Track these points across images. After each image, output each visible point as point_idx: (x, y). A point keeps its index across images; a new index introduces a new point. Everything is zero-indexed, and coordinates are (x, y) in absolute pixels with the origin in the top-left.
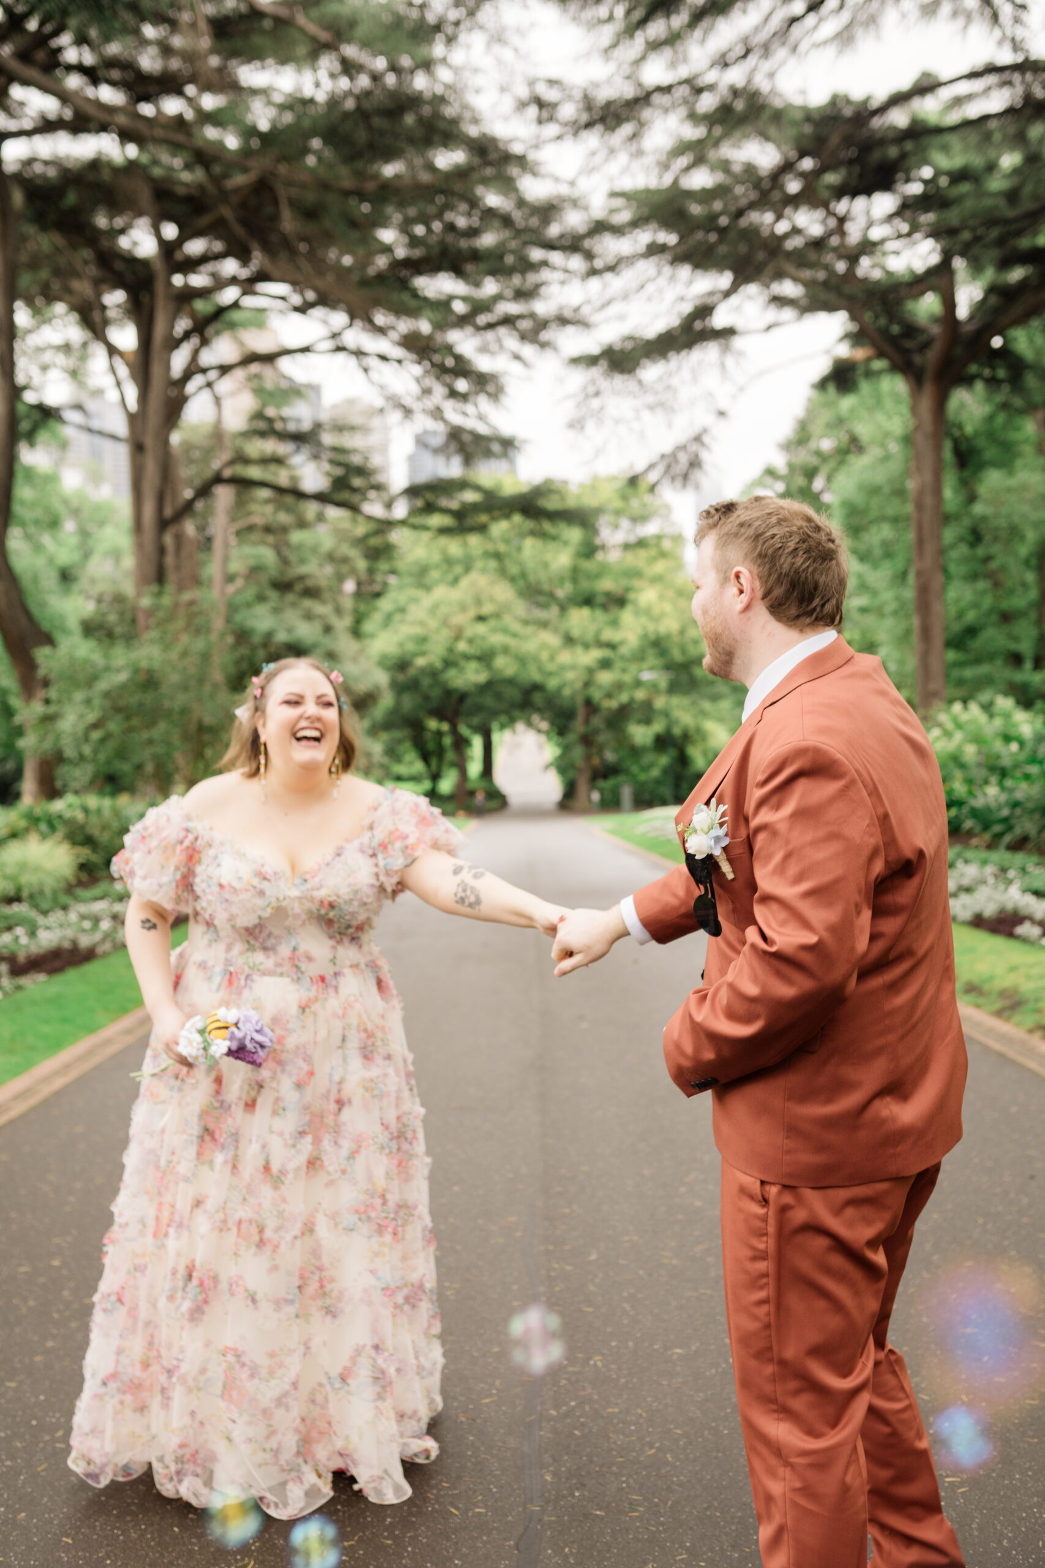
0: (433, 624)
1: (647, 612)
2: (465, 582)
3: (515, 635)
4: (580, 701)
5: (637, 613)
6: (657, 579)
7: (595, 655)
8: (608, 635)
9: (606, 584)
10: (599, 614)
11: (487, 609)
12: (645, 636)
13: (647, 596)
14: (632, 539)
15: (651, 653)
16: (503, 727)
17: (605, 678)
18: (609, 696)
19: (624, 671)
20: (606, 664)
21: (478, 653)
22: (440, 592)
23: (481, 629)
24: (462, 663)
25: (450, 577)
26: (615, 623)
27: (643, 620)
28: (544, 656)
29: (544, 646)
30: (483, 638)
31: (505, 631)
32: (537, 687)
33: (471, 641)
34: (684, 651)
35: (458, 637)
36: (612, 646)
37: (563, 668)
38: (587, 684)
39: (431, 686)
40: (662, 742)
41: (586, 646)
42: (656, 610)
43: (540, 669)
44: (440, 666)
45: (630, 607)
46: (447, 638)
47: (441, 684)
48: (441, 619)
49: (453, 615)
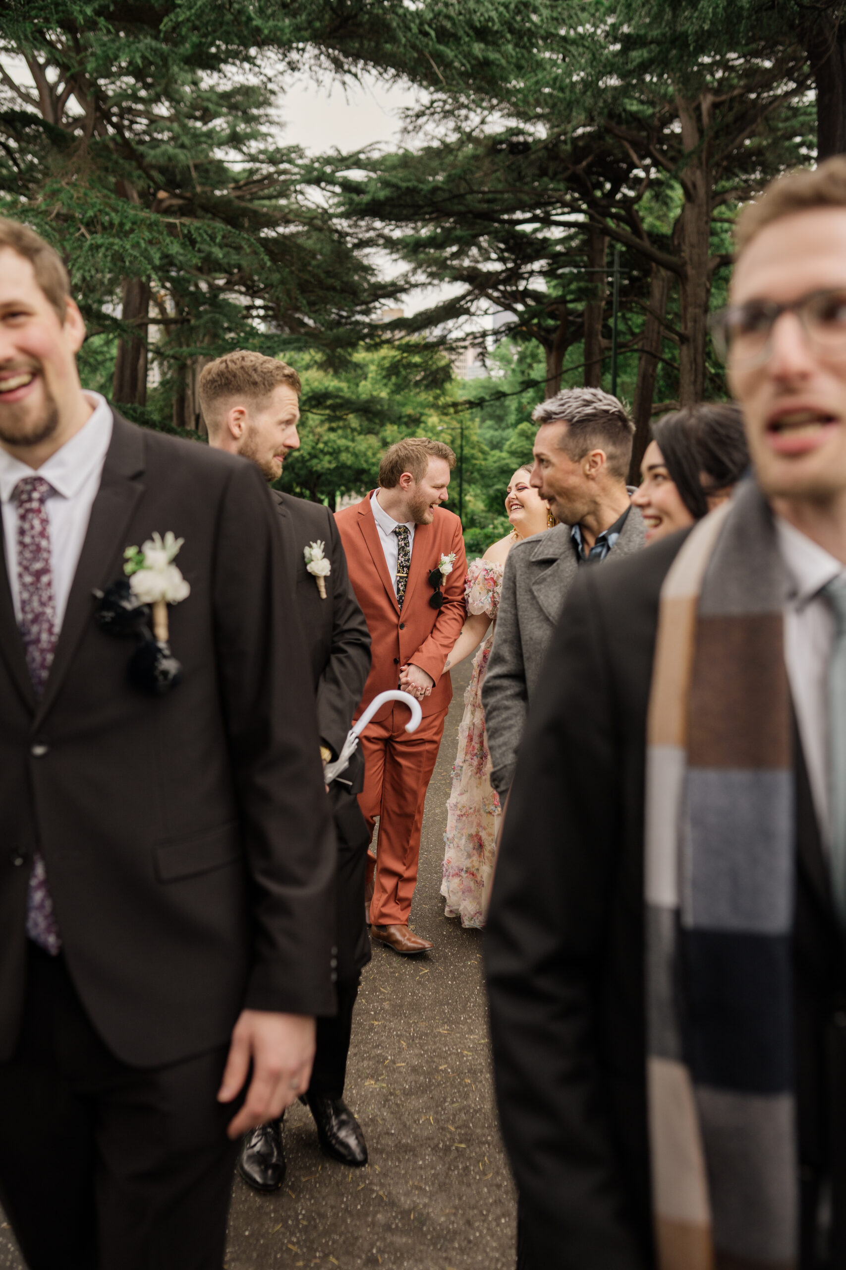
5: (425, 430)
9: (409, 410)
10: (403, 428)
16: (342, 495)
21: (331, 450)
23: (332, 436)
24: (321, 456)
28: (369, 453)
29: (370, 447)
30: (334, 441)
32: (362, 471)
33: (326, 443)
35: (318, 440)
39: (300, 469)
43: (366, 461)
44: (307, 457)
45: (422, 425)
46: (312, 441)
47: (307, 467)
48: (308, 429)
49: (316, 427)
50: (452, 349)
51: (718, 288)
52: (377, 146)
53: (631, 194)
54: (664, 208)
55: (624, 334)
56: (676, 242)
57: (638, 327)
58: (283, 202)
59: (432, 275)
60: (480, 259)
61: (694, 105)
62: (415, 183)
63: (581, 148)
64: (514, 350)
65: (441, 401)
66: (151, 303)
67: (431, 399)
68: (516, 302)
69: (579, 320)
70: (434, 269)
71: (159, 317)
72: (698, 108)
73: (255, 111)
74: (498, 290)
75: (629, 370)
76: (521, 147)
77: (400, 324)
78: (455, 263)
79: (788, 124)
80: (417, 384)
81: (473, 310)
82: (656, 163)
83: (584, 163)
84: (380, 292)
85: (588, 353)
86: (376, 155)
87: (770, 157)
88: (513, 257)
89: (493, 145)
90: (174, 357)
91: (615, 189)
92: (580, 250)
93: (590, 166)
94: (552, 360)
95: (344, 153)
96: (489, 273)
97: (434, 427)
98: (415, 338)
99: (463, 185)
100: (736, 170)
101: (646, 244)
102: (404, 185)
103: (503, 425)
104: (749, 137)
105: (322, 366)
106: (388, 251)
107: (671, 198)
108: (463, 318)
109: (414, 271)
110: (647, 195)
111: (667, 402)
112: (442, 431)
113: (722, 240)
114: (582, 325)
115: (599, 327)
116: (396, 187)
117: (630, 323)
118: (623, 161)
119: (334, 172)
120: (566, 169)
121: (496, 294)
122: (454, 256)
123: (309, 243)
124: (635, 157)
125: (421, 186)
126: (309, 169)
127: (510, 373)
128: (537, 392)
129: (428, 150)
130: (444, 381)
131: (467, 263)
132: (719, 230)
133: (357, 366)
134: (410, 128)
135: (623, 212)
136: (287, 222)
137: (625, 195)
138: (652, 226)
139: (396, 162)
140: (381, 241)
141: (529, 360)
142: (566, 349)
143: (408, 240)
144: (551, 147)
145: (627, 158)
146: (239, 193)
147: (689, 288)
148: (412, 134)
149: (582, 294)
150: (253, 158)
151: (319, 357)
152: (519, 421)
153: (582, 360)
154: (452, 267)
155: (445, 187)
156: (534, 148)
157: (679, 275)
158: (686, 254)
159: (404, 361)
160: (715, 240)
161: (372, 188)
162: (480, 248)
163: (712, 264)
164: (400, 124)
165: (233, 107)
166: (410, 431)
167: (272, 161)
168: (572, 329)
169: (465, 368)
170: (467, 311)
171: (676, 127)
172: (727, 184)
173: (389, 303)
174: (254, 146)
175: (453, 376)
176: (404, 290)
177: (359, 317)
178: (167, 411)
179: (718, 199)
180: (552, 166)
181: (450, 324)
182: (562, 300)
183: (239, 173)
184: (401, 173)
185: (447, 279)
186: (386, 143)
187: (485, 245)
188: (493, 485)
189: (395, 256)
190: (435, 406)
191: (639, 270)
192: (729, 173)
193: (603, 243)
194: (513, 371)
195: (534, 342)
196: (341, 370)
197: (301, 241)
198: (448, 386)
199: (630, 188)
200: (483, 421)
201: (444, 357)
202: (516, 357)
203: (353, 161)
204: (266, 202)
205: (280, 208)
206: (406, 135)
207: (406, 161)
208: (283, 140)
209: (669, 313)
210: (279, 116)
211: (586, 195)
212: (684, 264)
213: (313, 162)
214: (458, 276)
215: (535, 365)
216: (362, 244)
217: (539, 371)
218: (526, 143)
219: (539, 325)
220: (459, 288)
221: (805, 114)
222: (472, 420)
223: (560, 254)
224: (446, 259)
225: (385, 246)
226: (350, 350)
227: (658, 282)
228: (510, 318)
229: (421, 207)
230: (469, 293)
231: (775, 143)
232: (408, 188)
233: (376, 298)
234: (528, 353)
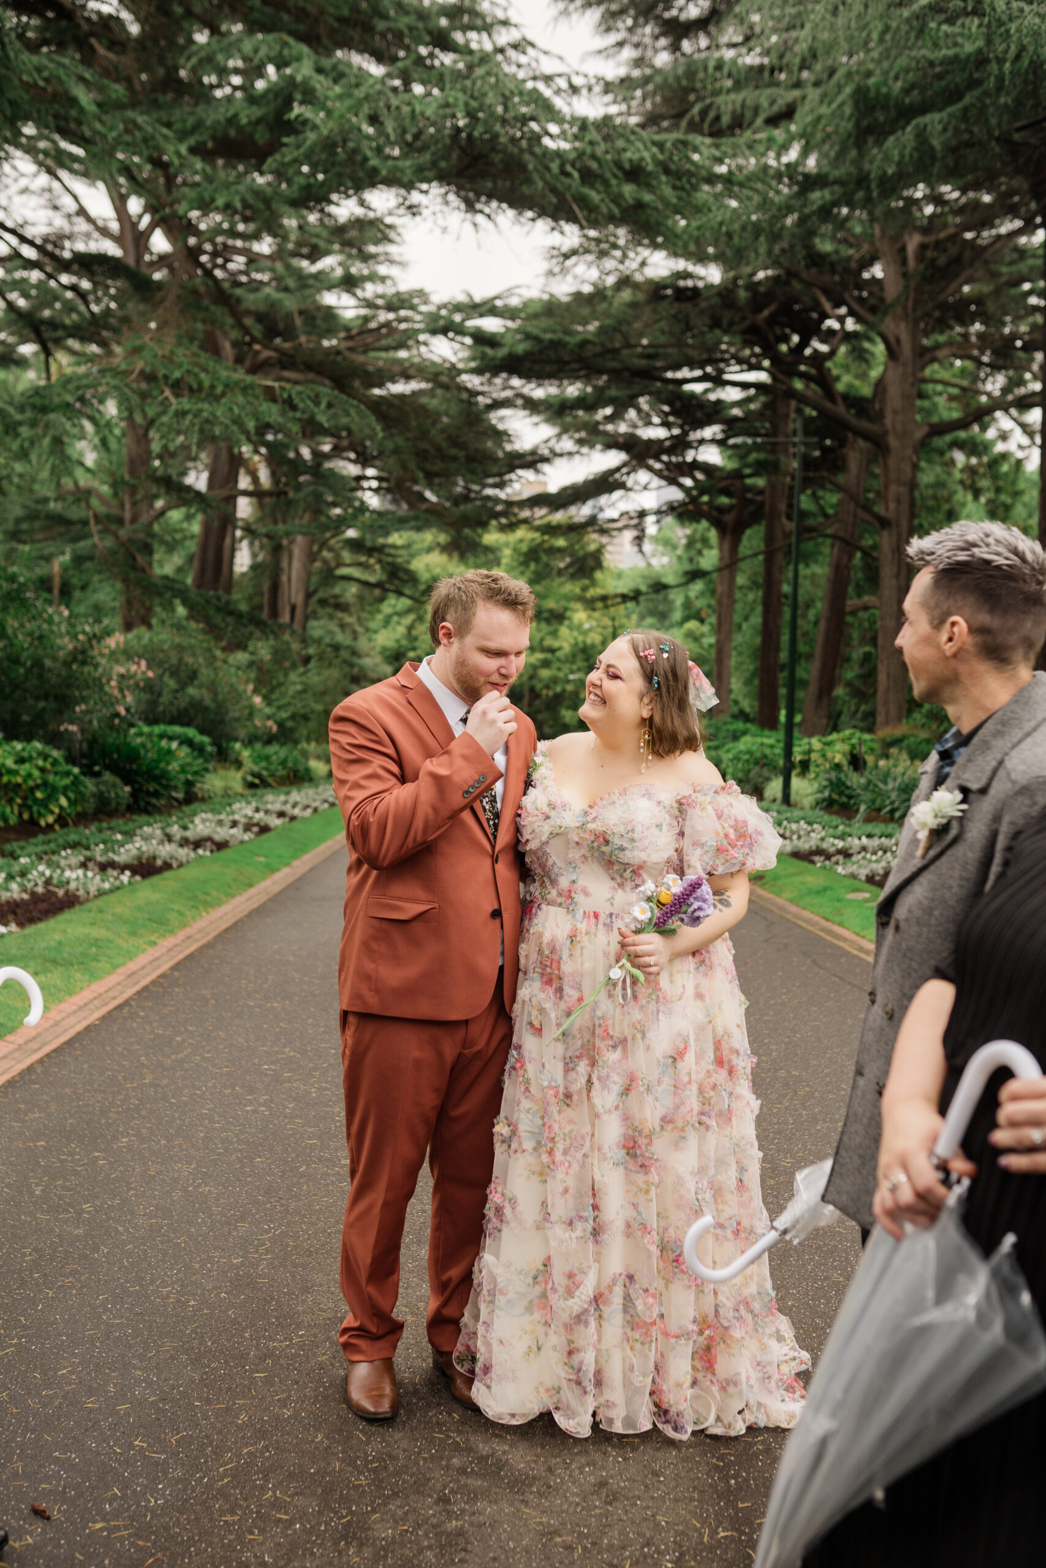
1: (579, 628)
5: (570, 628)
7: (539, 656)
8: (549, 642)
9: (551, 604)
10: (544, 625)
12: (576, 644)
13: (577, 614)
15: (580, 656)
17: (545, 673)
18: (547, 687)
19: (559, 669)
20: (546, 664)
26: (554, 634)
27: (575, 633)
36: (552, 651)
38: (531, 677)
45: (566, 622)
50: (603, 531)
51: (929, 461)
52: (517, 291)
53: (824, 348)
54: (864, 366)
55: (814, 515)
56: (877, 406)
57: (832, 506)
58: (403, 354)
59: (581, 442)
60: (640, 423)
61: (898, 245)
62: (560, 335)
63: (760, 296)
64: (680, 533)
65: (592, 593)
66: (242, 471)
67: (577, 590)
68: (683, 475)
69: (759, 498)
70: (583, 434)
71: (251, 488)
72: (903, 249)
73: (372, 249)
74: (660, 461)
75: (820, 558)
76: (689, 293)
77: (540, 500)
78: (610, 427)
79: (1014, 268)
80: (560, 572)
81: (629, 484)
82: (851, 313)
83: (766, 313)
84: (517, 462)
85: (769, 539)
86: (514, 302)
87: (991, 307)
88: (679, 421)
89: (656, 290)
90: (268, 536)
91: (804, 343)
92: (760, 415)
93: (773, 316)
94: (726, 546)
95: (477, 299)
96: (650, 442)
97: (580, 625)
98: (559, 517)
99: (618, 336)
100: (952, 322)
101: (841, 409)
102: (548, 336)
103: (667, 623)
104: (967, 282)
105: (447, 549)
106: (527, 412)
107: (872, 354)
108: (617, 494)
109: (559, 436)
110: (843, 349)
111: (866, 598)
112: (590, 630)
113: (935, 405)
114: (761, 505)
115: (782, 507)
116: (537, 339)
117: (822, 502)
118: (813, 310)
119: (464, 320)
120: (743, 319)
121: (658, 466)
122: (609, 419)
123: (433, 403)
124: (827, 306)
125: (567, 339)
126: (434, 317)
127: (675, 561)
128: (708, 584)
129: (578, 296)
130: (593, 570)
131: (623, 428)
132: (930, 392)
133: (488, 549)
134: (557, 269)
135: (813, 371)
136: (408, 377)
137: (816, 351)
138: (850, 386)
139: (538, 308)
140: (520, 402)
141: (699, 546)
142: (742, 532)
143: (552, 400)
144: (725, 293)
145: (817, 306)
146: (350, 344)
147: (892, 462)
148: (559, 277)
149: (760, 468)
150: (369, 304)
151: (443, 538)
152: (686, 619)
153: (762, 546)
154: (606, 433)
155: (596, 340)
156: (705, 294)
157: (879, 446)
158: (888, 421)
159: (546, 546)
160: (926, 404)
161: (508, 340)
162: (639, 410)
163: (919, 434)
164: (544, 266)
165: (347, 244)
166: (551, 628)
167: (390, 308)
168: (751, 508)
169: (620, 553)
170: (622, 486)
171: (877, 271)
172: (942, 338)
173: (528, 474)
174: (370, 290)
175: (605, 564)
176: (545, 460)
177: (489, 492)
178: (257, 600)
179: (927, 357)
180: (726, 316)
181: (603, 500)
182: (737, 475)
183: (352, 320)
184: (545, 322)
185: (599, 447)
186: (528, 287)
187: (645, 407)
189: (536, 419)
190: (581, 599)
191: (832, 439)
192: (942, 325)
193: (788, 405)
194: (679, 558)
195: (704, 524)
196: (468, 555)
197: (424, 400)
198: (598, 575)
199: (823, 341)
200: (642, 618)
201: (593, 540)
202: (684, 541)
203: (488, 308)
204: (383, 354)
205: (400, 362)
206: (551, 279)
207: (551, 308)
208: (405, 282)
209: (869, 491)
210: (401, 255)
211: (769, 351)
212: (886, 433)
213: (439, 308)
214: (612, 443)
215: (705, 552)
216: (497, 405)
217: (710, 559)
218: (695, 289)
219: (709, 503)
220: (614, 458)
221: (1034, 256)
222: (628, 616)
223: (736, 419)
224: (598, 423)
225: (524, 407)
226: (479, 531)
227: (855, 454)
228: (675, 494)
229: (567, 363)
230: (624, 465)
231: (997, 291)
232: (551, 341)
233: (512, 469)
234: (698, 536)
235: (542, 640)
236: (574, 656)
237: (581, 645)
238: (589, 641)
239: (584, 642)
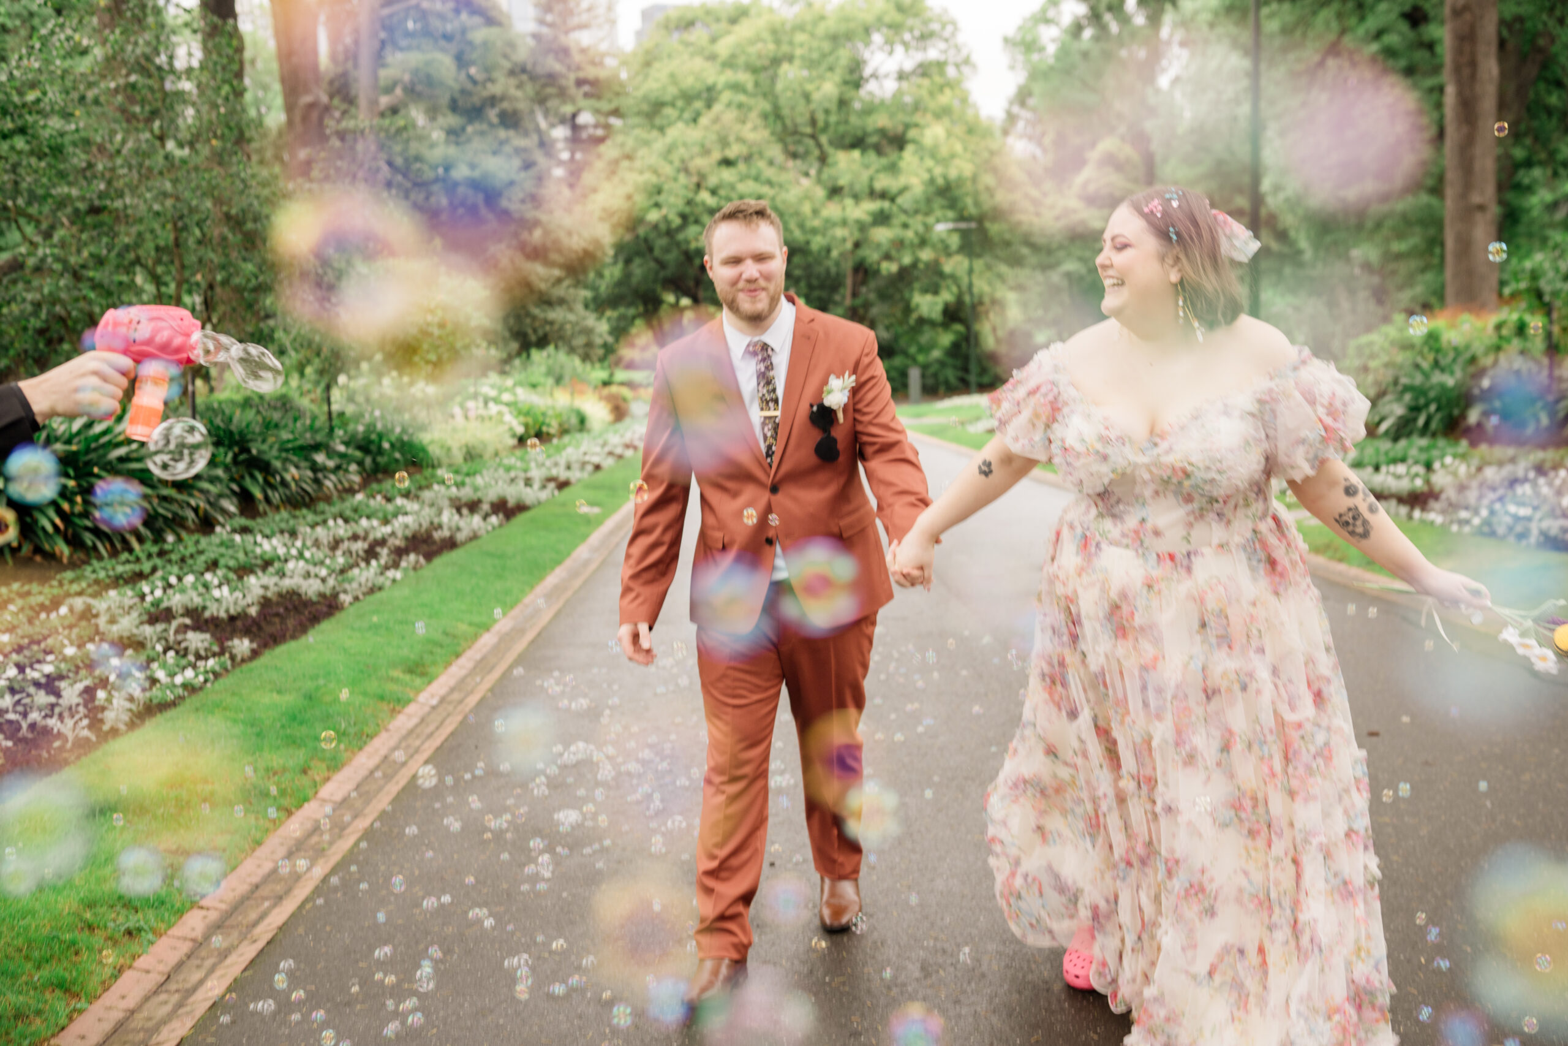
0: (668, 170)
1: (933, 153)
2: (704, 121)
3: (770, 183)
4: (848, 266)
5: (921, 153)
6: (943, 113)
7: (871, 206)
8: (883, 182)
9: (881, 121)
11: (732, 152)
12: (932, 181)
13: (934, 133)
14: (909, 65)
15: (939, 202)
17: (882, 235)
18: (887, 257)
19: (905, 226)
20: (882, 219)
22: (676, 132)
23: (727, 175)
25: (687, 115)
26: (893, 169)
27: (929, 163)
28: (806, 208)
30: (732, 187)
31: (757, 179)
33: (714, 192)
34: (977, 204)
35: (698, 186)
36: (889, 196)
37: (829, 224)
38: (857, 245)
39: (667, 250)
40: (953, 314)
41: (856, 197)
42: (944, 151)
43: (801, 226)
44: (677, 221)
46: (686, 187)
47: (678, 244)
48: (677, 163)
49: (692, 158)
188: (1057, 264)
235: (871, 179)
236: (929, 201)
237: (940, 181)
238: (953, 174)
239: (945, 177)
